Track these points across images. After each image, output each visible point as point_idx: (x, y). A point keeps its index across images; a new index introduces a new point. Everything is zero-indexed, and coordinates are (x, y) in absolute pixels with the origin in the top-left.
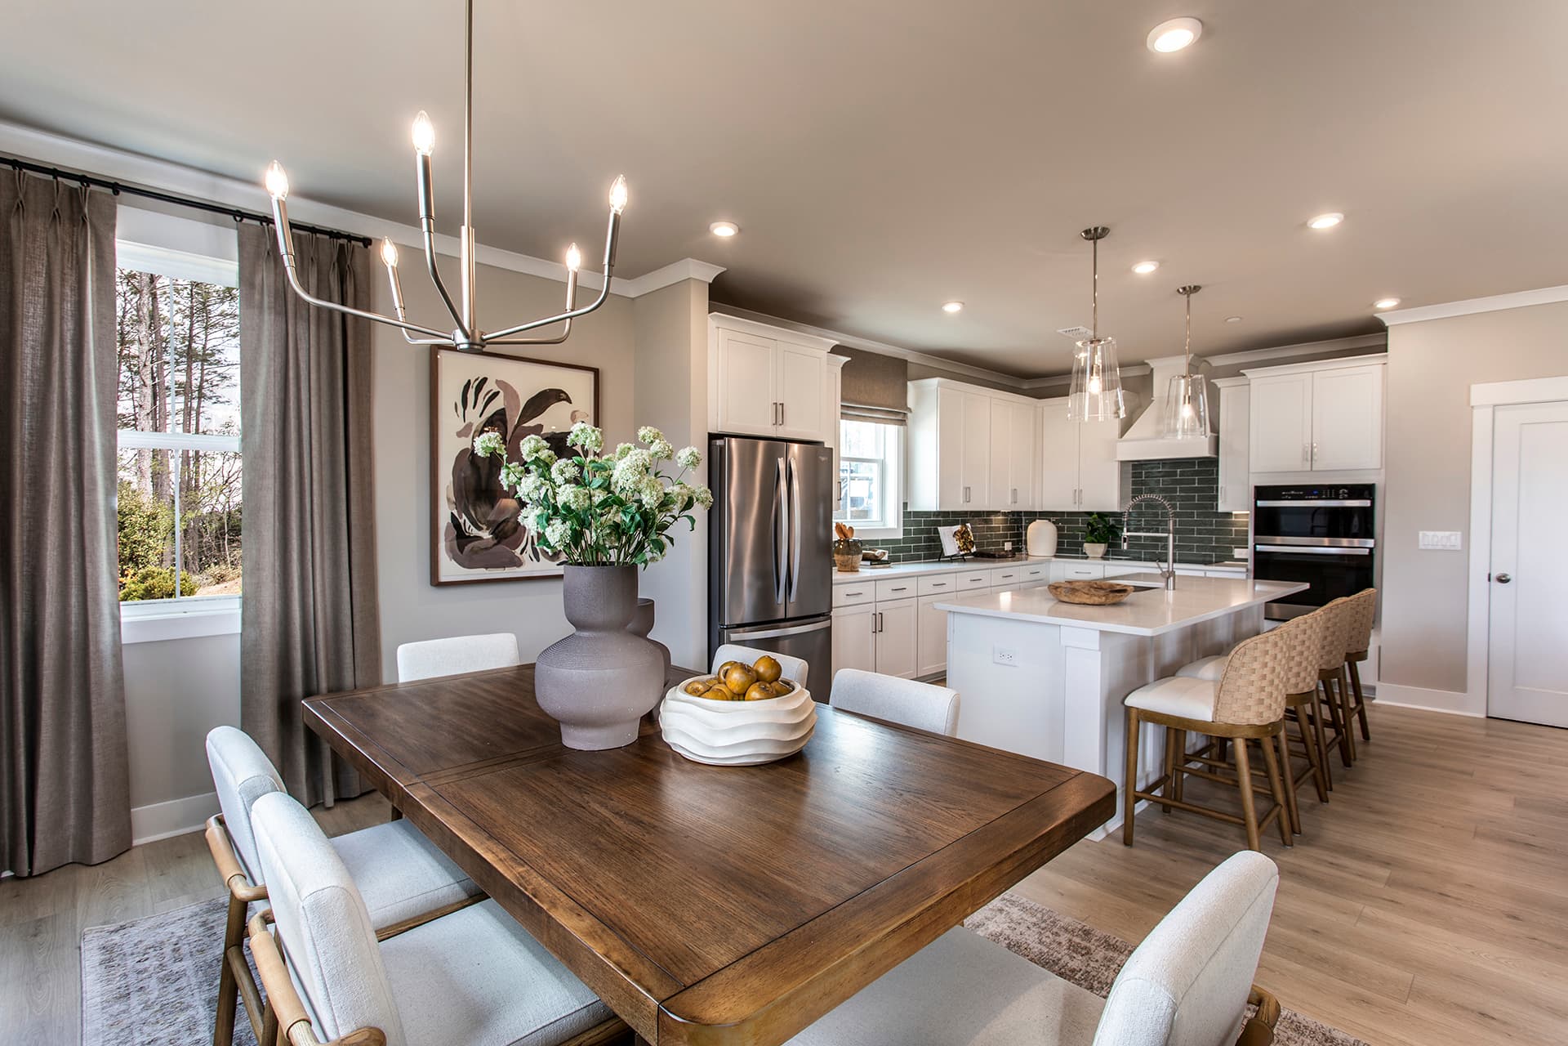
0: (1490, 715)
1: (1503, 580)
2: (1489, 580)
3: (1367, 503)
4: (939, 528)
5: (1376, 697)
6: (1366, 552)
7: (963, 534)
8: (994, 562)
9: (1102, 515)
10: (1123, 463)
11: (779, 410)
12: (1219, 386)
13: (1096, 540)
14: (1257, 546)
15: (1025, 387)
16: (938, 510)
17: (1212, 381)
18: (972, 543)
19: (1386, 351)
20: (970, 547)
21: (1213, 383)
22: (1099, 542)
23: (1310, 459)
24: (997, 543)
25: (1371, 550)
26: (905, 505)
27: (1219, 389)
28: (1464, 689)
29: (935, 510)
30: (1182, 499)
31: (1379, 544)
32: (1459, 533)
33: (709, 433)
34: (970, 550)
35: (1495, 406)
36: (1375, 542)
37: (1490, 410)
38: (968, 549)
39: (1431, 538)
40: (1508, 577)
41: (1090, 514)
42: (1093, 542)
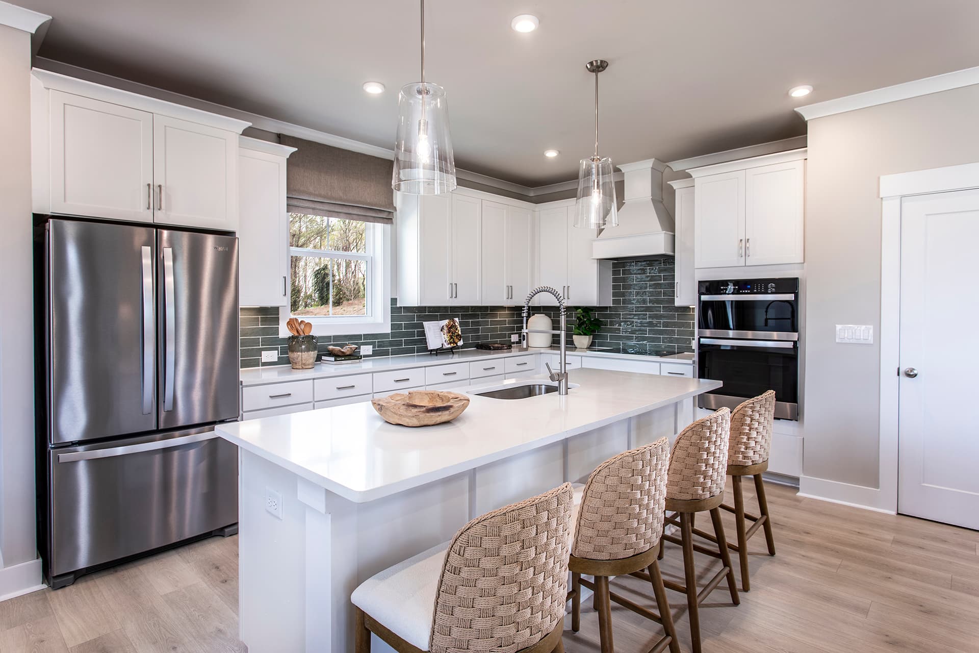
0: (899, 512)
1: (910, 375)
2: (898, 375)
3: (790, 297)
4: (424, 323)
5: (800, 487)
6: (790, 345)
7: (450, 328)
8: (490, 354)
9: (587, 310)
10: (602, 261)
11: (155, 193)
12: (675, 188)
13: (582, 333)
14: (701, 339)
15: (532, 194)
16: (419, 305)
17: (668, 183)
18: (459, 337)
19: (806, 147)
20: (456, 340)
21: (669, 185)
22: (585, 334)
23: (743, 254)
24: (505, 335)
25: (795, 343)
26: (394, 301)
27: (675, 190)
28: (876, 484)
29: (417, 306)
30: (652, 294)
31: (802, 338)
32: (872, 327)
33: (34, 214)
34: (456, 343)
35: (902, 197)
36: (798, 334)
37: (898, 201)
38: (454, 342)
39: (848, 332)
40: (915, 372)
41: (577, 308)
42: (580, 334)
